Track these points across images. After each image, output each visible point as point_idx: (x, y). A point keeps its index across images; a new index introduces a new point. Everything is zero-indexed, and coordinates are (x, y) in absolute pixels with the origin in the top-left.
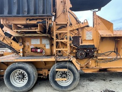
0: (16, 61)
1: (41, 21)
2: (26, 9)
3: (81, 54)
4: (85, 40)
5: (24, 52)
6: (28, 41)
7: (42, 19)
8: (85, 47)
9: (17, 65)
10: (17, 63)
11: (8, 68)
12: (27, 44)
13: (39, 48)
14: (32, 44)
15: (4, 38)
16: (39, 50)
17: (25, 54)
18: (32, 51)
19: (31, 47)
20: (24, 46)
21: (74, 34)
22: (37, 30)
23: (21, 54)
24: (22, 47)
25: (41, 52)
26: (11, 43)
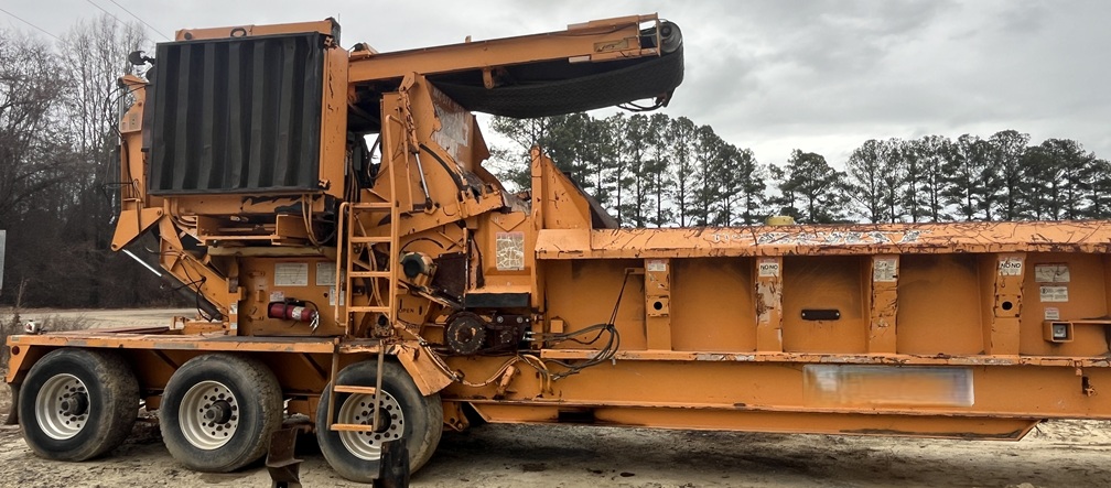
0: (202, 347)
1: (288, 203)
2: (238, 171)
3: (465, 335)
4: (494, 272)
5: (243, 319)
6: (263, 274)
7: (293, 198)
8: (497, 305)
9: (207, 363)
10: (206, 358)
11: (177, 375)
12: (259, 284)
13: (302, 304)
14: (278, 283)
15: (179, 260)
16: (297, 312)
17: (251, 327)
18: (271, 315)
19: (273, 299)
20: (248, 294)
21: (446, 245)
22: (271, 237)
23: (234, 327)
24: (238, 296)
25: (306, 320)
26: (204, 280)
